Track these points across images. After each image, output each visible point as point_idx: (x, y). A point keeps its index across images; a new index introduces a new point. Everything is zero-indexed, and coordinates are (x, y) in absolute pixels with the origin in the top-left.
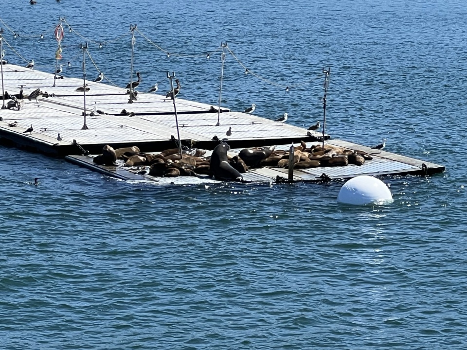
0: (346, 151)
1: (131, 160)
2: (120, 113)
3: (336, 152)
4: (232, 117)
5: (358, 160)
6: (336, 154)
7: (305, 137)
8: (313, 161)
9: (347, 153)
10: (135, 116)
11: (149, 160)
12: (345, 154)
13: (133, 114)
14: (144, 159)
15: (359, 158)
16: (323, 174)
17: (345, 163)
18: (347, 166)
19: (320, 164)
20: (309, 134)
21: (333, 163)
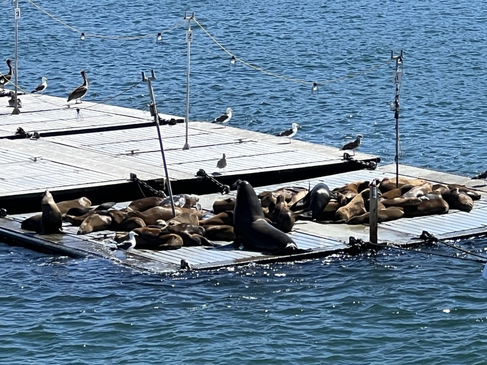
0: (435, 187)
1: (87, 222)
2: (14, 135)
3: (422, 190)
4: (198, 132)
5: (463, 202)
6: (422, 193)
7: (342, 162)
8: (389, 209)
9: (439, 190)
10: (41, 138)
11: (118, 220)
12: (437, 193)
13: (37, 136)
14: (108, 220)
15: (464, 199)
16: (424, 232)
17: (444, 208)
18: (447, 213)
19: (403, 212)
20: (347, 157)
21: (425, 210)
